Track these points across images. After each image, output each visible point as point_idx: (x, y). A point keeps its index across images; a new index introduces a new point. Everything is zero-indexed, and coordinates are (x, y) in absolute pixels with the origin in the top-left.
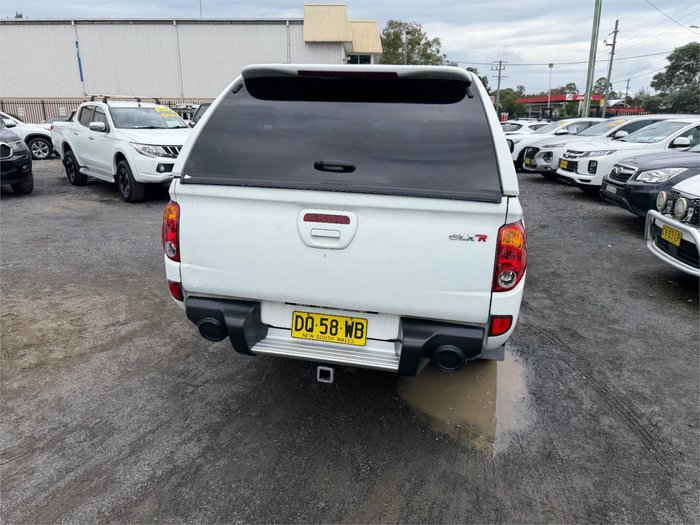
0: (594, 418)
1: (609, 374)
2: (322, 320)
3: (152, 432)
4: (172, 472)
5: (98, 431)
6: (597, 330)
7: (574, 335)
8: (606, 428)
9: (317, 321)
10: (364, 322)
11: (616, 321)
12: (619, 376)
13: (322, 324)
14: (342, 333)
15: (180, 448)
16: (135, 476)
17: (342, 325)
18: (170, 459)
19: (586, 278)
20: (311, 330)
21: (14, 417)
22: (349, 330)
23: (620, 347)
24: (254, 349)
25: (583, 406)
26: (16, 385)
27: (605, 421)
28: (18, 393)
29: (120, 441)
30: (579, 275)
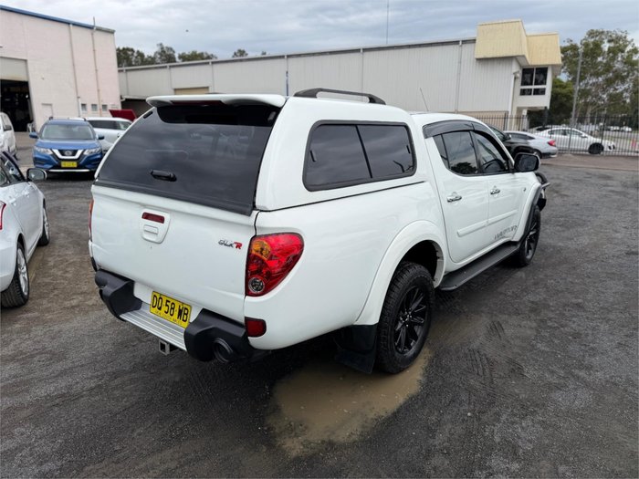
0: (429, 454)
1: (504, 418)
2: (167, 301)
3: (82, 366)
4: (63, 395)
5: (56, 356)
6: (553, 372)
7: (516, 370)
8: (428, 469)
9: (164, 303)
10: (189, 308)
11: (589, 368)
12: (513, 423)
13: (167, 305)
14: (176, 313)
15: (84, 381)
16: (41, 391)
17: (177, 309)
18: (70, 387)
19: (612, 316)
20: (160, 309)
21: (27, 336)
22: (180, 312)
23: (557, 396)
24: (122, 316)
25: (431, 441)
26: (50, 317)
27: (437, 460)
28: (45, 322)
29: (59, 366)
30: (609, 311)
